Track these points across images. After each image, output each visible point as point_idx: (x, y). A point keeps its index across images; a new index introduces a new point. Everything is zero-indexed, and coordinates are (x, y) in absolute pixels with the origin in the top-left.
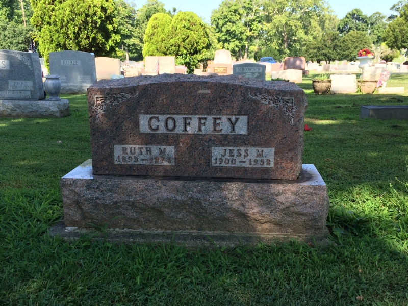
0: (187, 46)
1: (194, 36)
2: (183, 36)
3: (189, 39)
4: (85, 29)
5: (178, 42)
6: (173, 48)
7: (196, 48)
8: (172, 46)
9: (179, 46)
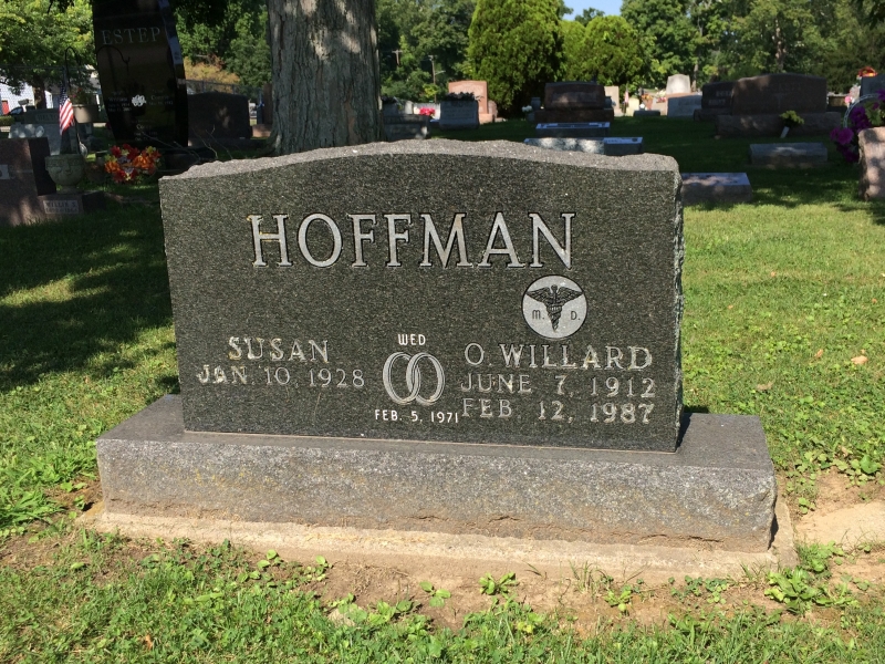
0: (610, 71)
1: (621, 53)
2: (605, 56)
3: (614, 60)
4: (535, 58)
5: (596, 65)
6: (587, 75)
7: (624, 74)
8: (585, 72)
9: (597, 72)
